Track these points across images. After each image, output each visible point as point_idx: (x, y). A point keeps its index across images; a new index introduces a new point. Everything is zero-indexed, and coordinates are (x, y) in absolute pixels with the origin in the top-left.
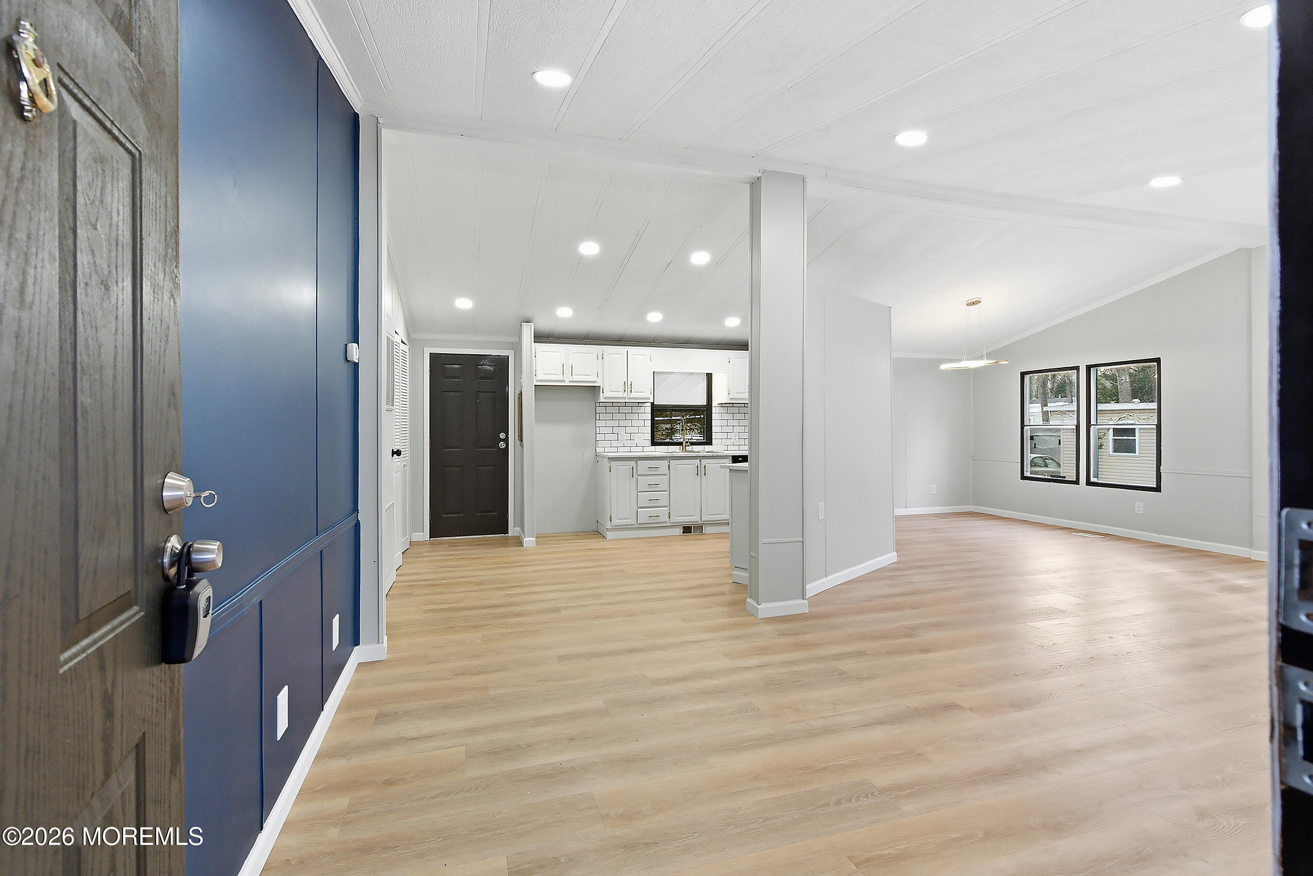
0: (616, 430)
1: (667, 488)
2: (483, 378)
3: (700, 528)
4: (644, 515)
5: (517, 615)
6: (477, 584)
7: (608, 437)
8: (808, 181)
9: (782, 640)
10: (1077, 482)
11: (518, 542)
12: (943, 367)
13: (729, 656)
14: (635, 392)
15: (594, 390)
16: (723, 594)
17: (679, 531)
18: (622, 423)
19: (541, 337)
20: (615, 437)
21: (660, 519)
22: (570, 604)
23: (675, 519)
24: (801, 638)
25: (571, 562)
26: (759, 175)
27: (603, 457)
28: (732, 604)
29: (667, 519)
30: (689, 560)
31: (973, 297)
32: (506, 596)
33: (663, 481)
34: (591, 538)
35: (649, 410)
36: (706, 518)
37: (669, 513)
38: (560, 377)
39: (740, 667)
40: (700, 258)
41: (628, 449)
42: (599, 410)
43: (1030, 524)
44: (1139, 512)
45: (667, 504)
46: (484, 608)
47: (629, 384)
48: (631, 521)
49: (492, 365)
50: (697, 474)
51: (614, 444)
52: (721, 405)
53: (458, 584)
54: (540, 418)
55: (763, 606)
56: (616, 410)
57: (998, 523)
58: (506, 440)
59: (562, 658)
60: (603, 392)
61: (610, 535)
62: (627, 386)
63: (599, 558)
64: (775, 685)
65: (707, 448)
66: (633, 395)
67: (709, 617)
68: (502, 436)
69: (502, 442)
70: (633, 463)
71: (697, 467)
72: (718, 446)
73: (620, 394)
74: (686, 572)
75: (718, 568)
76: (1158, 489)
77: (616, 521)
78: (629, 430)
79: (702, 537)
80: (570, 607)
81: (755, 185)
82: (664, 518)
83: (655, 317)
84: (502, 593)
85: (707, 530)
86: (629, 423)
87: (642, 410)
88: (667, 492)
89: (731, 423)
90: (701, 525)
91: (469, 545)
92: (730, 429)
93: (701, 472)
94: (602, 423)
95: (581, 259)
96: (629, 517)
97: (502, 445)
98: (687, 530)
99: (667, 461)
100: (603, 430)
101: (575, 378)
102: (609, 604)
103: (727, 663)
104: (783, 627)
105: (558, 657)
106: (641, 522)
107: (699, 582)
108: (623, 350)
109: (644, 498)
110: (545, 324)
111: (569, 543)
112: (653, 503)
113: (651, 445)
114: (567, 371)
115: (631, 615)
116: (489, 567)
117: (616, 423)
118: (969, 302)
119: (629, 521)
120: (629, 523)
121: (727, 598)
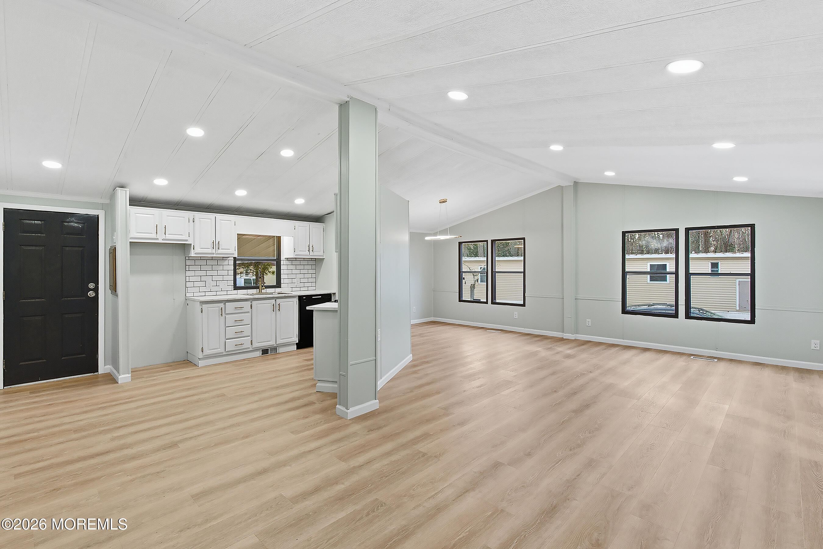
0: (203, 279)
1: (249, 322)
2: (68, 234)
3: (274, 349)
4: (231, 345)
5: (133, 458)
6: (76, 431)
7: (196, 284)
8: (378, 111)
9: (373, 435)
10: (486, 303)
11: (111, 379)
12: (427, 238)
13: (342, 458)
14: (222, 249)
15: (184, 247)
16: (311, 403)
17: (259, 353)
18: (209, 273)
19: (135, 201)
20: (203, 284)
21: (244, 346)
22: (185, 436)
23: (256, 345)
24: (386, 430)
25: (172, 393)
26: (348, 99)
27: (194, 301)
28: (323, 411)
29: (250, 346)
30: (276, 377)
31: (443, 198)
32: (113, 439)
33: (246, 317)
34: (183, 368)
35: (232, 262)
36: (279, 341)
37: (252, 341)
38: (154, 236)
39: (354, 466)
40: (287, 153)
41: (214, 293)
42: (188, 263)
43: (465, 326)
44: (516, 317)
45: (250, 334)
46: (92, 457)
47: (217, 243)
48: (221, 350)
49: (80, 223)
50: (273, 310)
51: (202, 289)
52: (287, 259)
53: (53, 434)
54: (134, 270)
55: (351, 409)
56: (204, 262)
57: (450, 327)
58: (96, 290)
59: (197, 497)
60: (194, 249)
61: (201, 363)
62: (216, 245)
63: (197, 385)
64: (387, 477)
65: (278, 290)
66: (220, 251)
67: (311, 425)
68: (91, 286)
69: (91, 292)
70: (222, 305)
71: (273, 305)
72: (285, 288)
73: (210, 251)
74: (278, 388)
75: (301, 380)
76: (524, 305)
77: (207, 352)
78: (215, 278)
79: (277, 356)
80: (186, 439)
81: (344, 107)
82: (247, 345)
83: (241, 193)
84: (109, 436)
85: (280, 350)
86: (215, 273)
87: (226, 262)
88: (249, 325)
89: (294, 272)
90: (276, 347)
91: (54, 389)
92: (294, 276)
93: (276, 308)
94: (192, 273)
95: (187, 139)
96: (219, 348)
97: (91, 294)
98: (265, 352)
99: (250, 302)
100: (192, 279)
101: (168, 236)
102: (224, 429)
103: (343, 466)
104: (368, 423)
105: (192, 496)
106: (228, 350)
107: (291, 396)
108: (212, 216)
109: (231, 332)
110: (141, 190)
111: (164, 374)
112: (239, 334)
113: (234, 290)
114: (161, 230)
115: (247, 437)
116: (85, 409)
117: (204, 273)
118: (441, 201)
119: (219, 351)
120: (219, 352)
121: (318, 406)
